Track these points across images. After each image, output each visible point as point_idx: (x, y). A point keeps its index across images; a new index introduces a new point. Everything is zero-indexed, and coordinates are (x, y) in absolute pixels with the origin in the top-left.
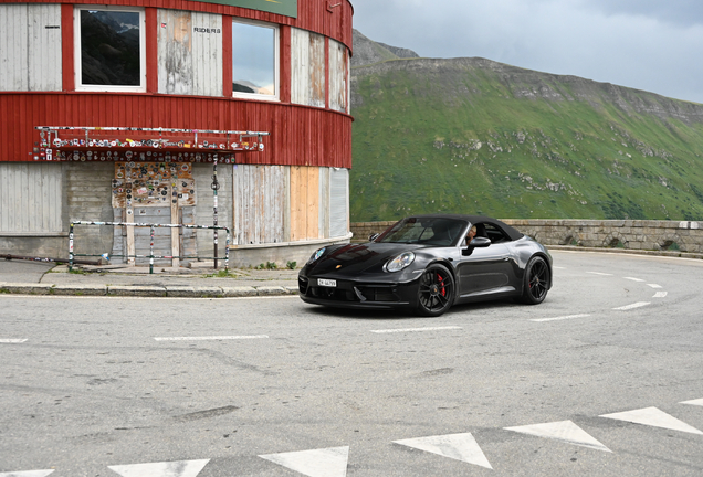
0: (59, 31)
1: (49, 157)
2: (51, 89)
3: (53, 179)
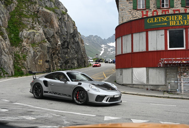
0: (164, 36)
1: (162, 66)
2: (162, 50)
3: (163, 71)
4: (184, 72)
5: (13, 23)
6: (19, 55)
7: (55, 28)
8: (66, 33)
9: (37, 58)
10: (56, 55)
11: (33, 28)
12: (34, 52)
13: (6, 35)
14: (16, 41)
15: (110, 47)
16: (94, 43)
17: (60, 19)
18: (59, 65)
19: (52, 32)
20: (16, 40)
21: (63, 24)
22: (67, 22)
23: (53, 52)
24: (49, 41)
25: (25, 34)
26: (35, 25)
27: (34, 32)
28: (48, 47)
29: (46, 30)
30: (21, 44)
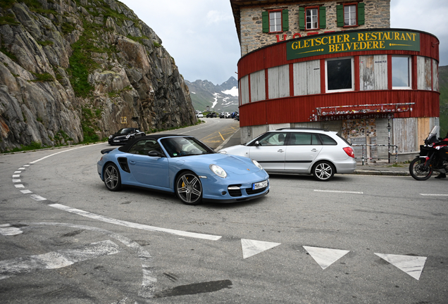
0: (319, 70)
1: (316, 120)
2: (317, 93)
4: (353, 128)
5: (77, 61)
6: (89, 111)
7: (144, 67)
8: (161, 76)
9: (118, 114)
10: (148, 109)
11: (110, 68)
12: (112, 106)
13: (67, 79)
14: (83, 88)
15: (225, 96)
16: (202, 90)
17: (151, 55)
18: (153, 123)
19: (139, 73)
20: (83, 86)
21: (156, 62)
22: (162, 59)
23: (143, 103)
24: (136, 88)
25: (97, 78)
26: (113, 64)
27: (111, 75)
28: (135, 97)
29: (130, 71)
30: (91, 93)
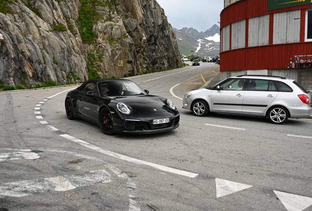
1: (293, 67)
2: (295, 42)
3: (294, 75)
5: (85, 14)
6: (93, 55)
7: (138, 18)
8: (153, 25)
9: (116, 58)
10: (140, 54)
11: (110, 19)
12: (111, 51)
13: (76, 29)
14: (89, 37)
15: (208, 41)
16: (188, 37)
17: (144, 7)
18: (144, 66)
19: (134, 23)
20: (89, 35)
21: (149, 13)
22: (153, 10)
23: (137, 49)
24: (131, 36)
25: (100, 27)
26: (113, 16)
27: (111, 25)
28: (130, 44)
29: (127, 21)
30: (95, 40)
